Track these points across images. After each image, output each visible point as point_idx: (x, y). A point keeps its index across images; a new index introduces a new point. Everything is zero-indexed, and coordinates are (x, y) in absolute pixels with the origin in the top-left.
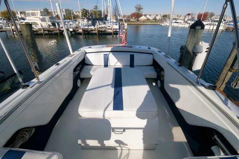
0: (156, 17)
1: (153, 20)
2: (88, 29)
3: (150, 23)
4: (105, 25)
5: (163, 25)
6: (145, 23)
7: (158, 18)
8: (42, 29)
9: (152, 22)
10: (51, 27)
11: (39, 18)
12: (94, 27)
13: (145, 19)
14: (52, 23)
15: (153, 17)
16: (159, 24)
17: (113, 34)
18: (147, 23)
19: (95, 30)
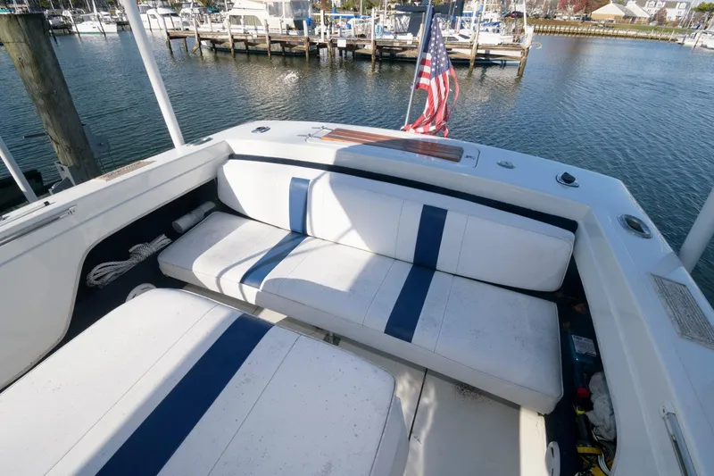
0: (667, 10)
1: (650, 20)
2: (392, 42)
3: (632, 33)
4: (452, 31)
5: (689, 42)
6: (611, 31)
7: (672, 14)
8: (267, 38)
9: (644, 29)
10: (291, 33)
11: (266, 3)
12: (415, 35)
13: (616, 17)
14: (295, 22)
15: (653, 11)
16: (671, 37)
17: (472, 64)
18: (621, 32)
19: (413, 48)
